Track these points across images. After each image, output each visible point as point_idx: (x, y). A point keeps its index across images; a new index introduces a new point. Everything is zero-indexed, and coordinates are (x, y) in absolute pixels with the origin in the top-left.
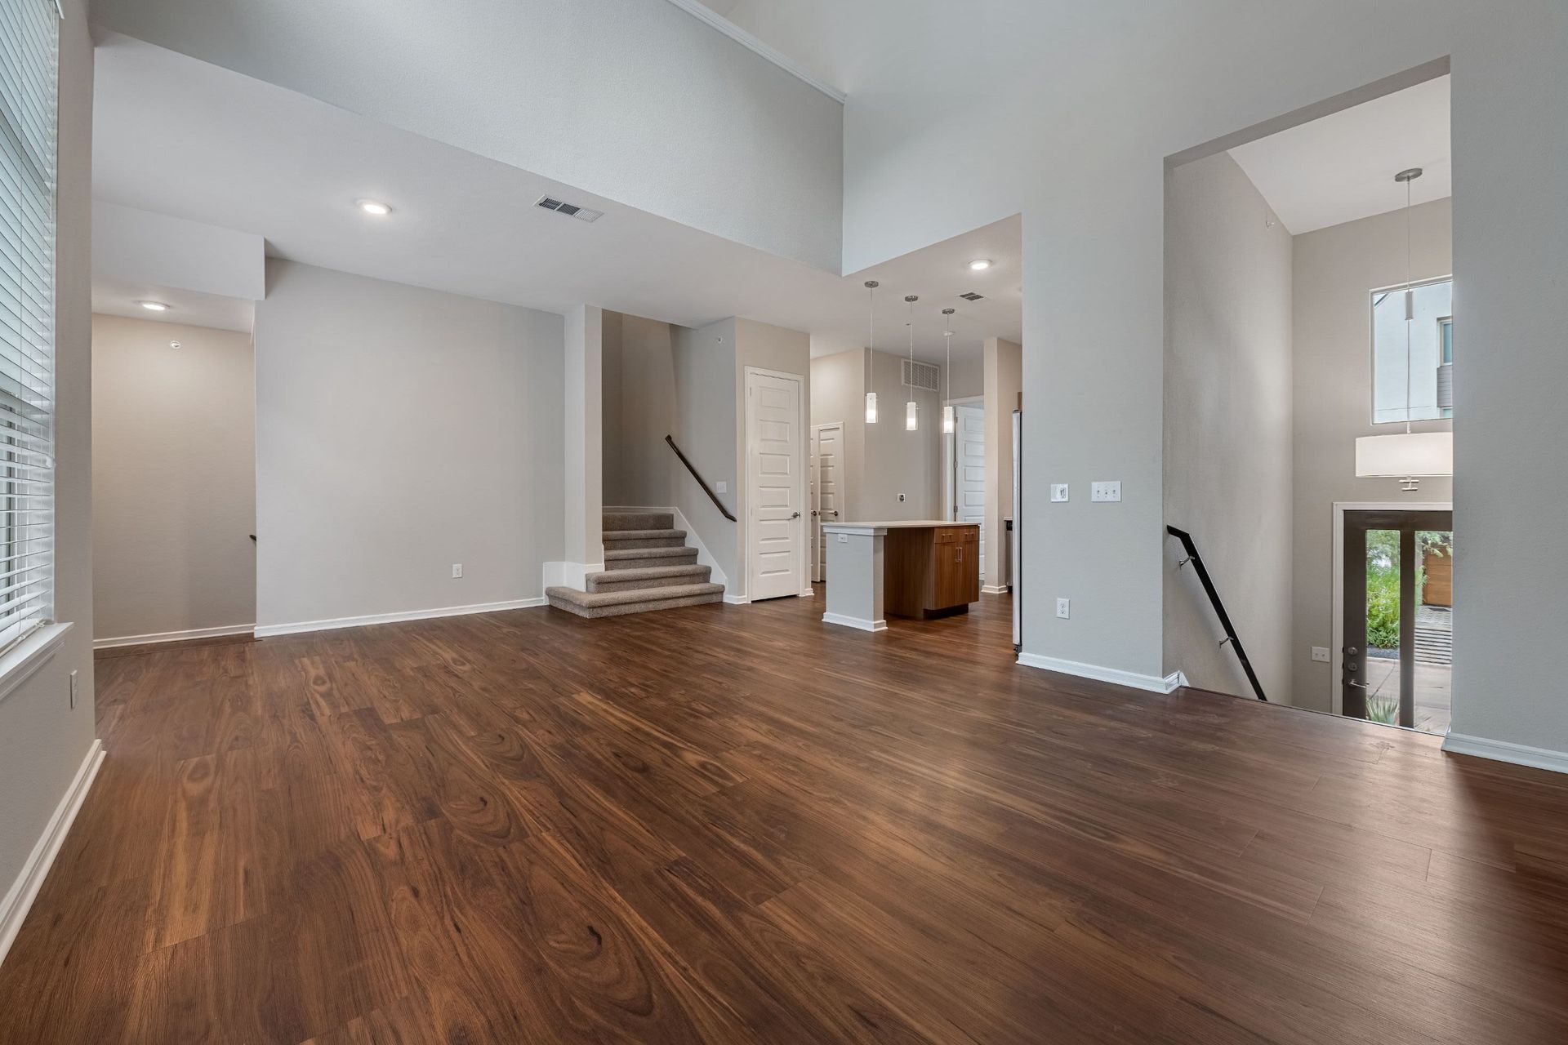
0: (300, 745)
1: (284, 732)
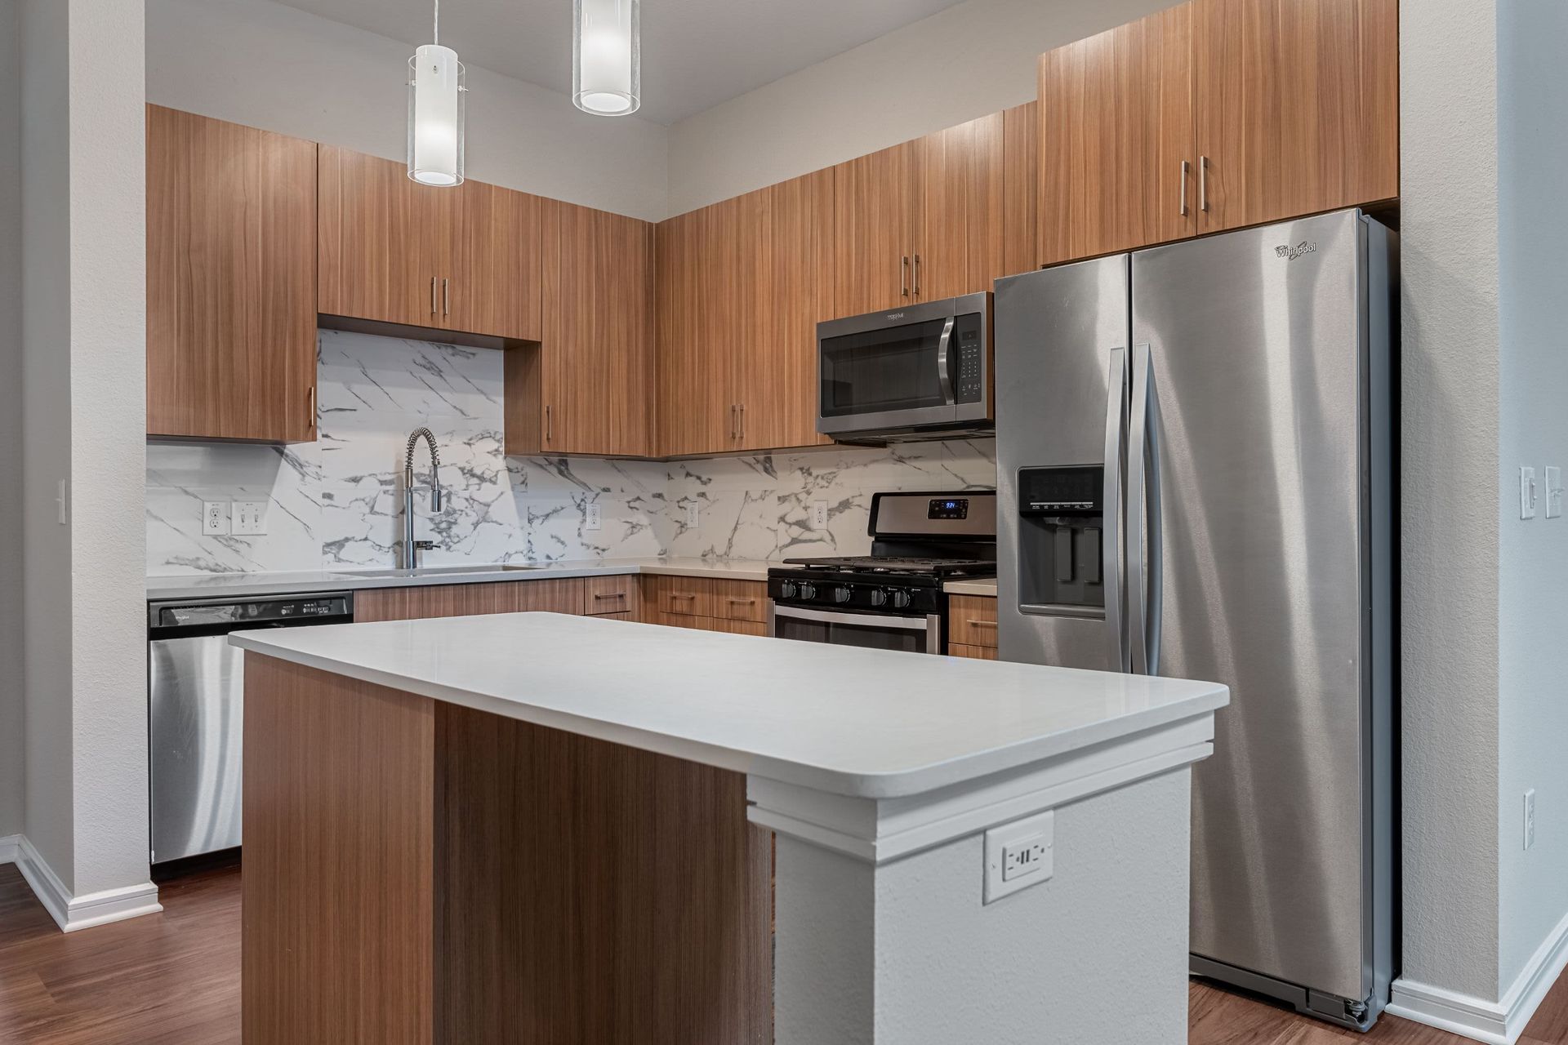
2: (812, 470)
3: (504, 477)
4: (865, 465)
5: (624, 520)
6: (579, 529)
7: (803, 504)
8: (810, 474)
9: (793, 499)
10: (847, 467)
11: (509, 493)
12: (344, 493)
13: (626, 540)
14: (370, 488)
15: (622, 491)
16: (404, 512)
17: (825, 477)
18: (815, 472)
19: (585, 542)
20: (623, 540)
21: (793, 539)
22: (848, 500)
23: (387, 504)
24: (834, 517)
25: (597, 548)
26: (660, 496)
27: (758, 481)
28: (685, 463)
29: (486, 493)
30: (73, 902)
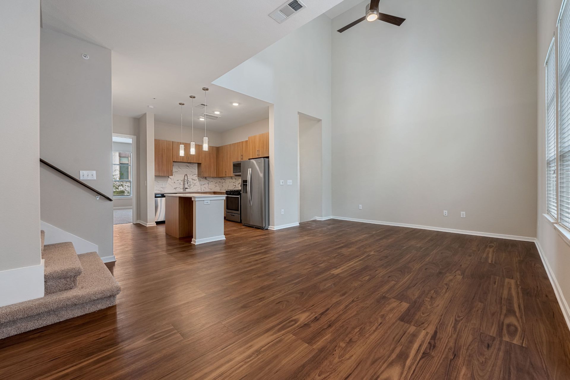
0: (457, 317)
1: (458, 333)
3: (197, 180)
5: (214, 185)
6: (208, 186)
11: (198, 182)
12: (176, 182)
14: (180, 181)
16: (184, 184)
19: (209, 188)
20: (214, 188)
23: (182, 183)
26: (220, 182)
27: (231, 180)
28: (223, 178)
29: (195, 182)
30: (147, 224)
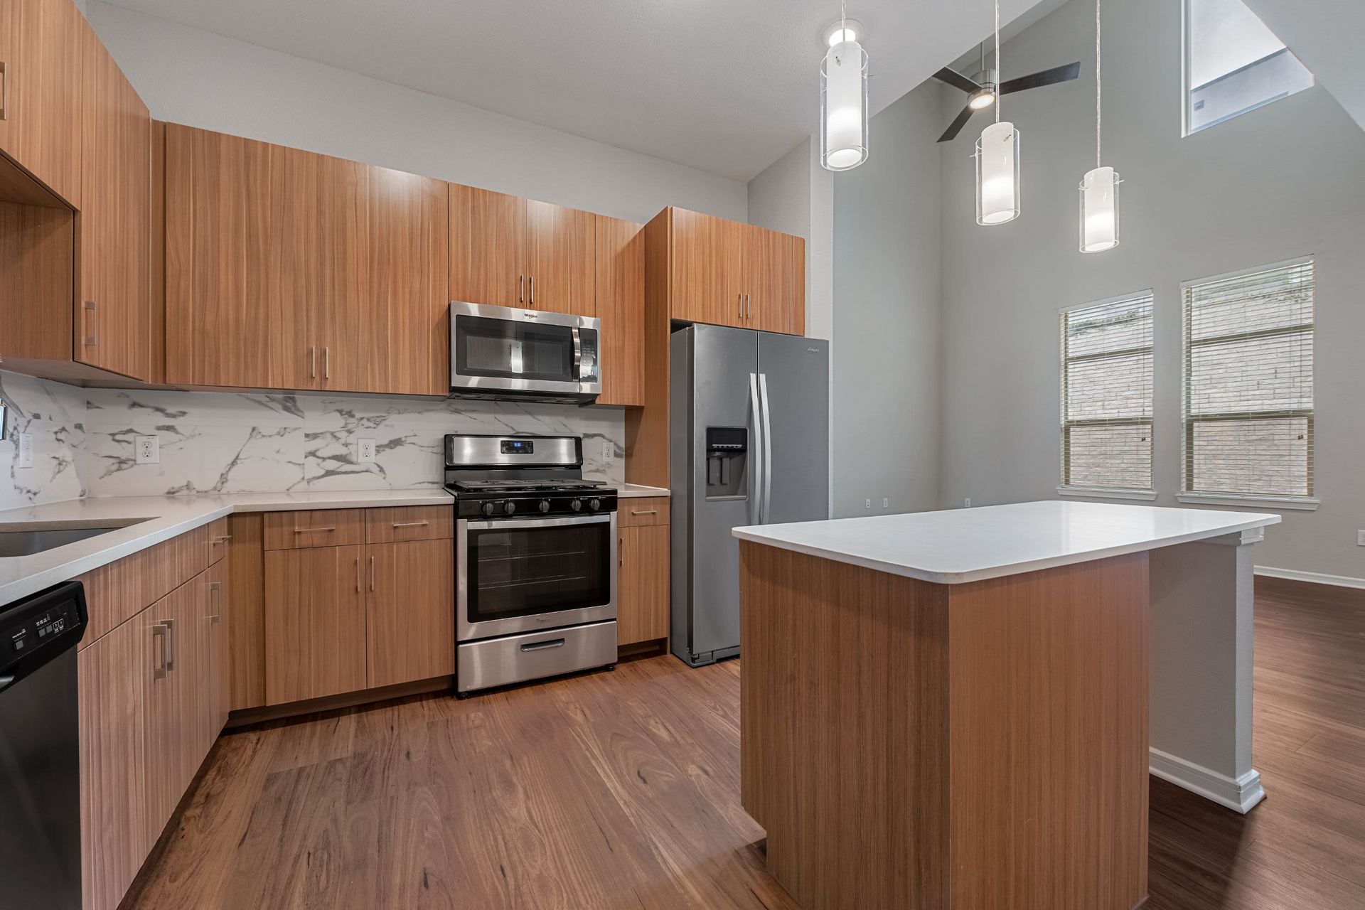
2: (354, 413)
4: (419, 413)
5: (52, 456)
6: (12, 467)
7: (342, 441)
8: (353, 416)
9: (329, 436)
10: (400, 413)
13: (55, 480)
15: (51, 419)
17: (372, 419)
18: (358, 415)
19: (18, 484)
20: (51, 481)
21: (327, 471)
22: (400, 439)
24: (383, 453)
25: (29, 492)
26: (80, 426)
27: (273, 419)
